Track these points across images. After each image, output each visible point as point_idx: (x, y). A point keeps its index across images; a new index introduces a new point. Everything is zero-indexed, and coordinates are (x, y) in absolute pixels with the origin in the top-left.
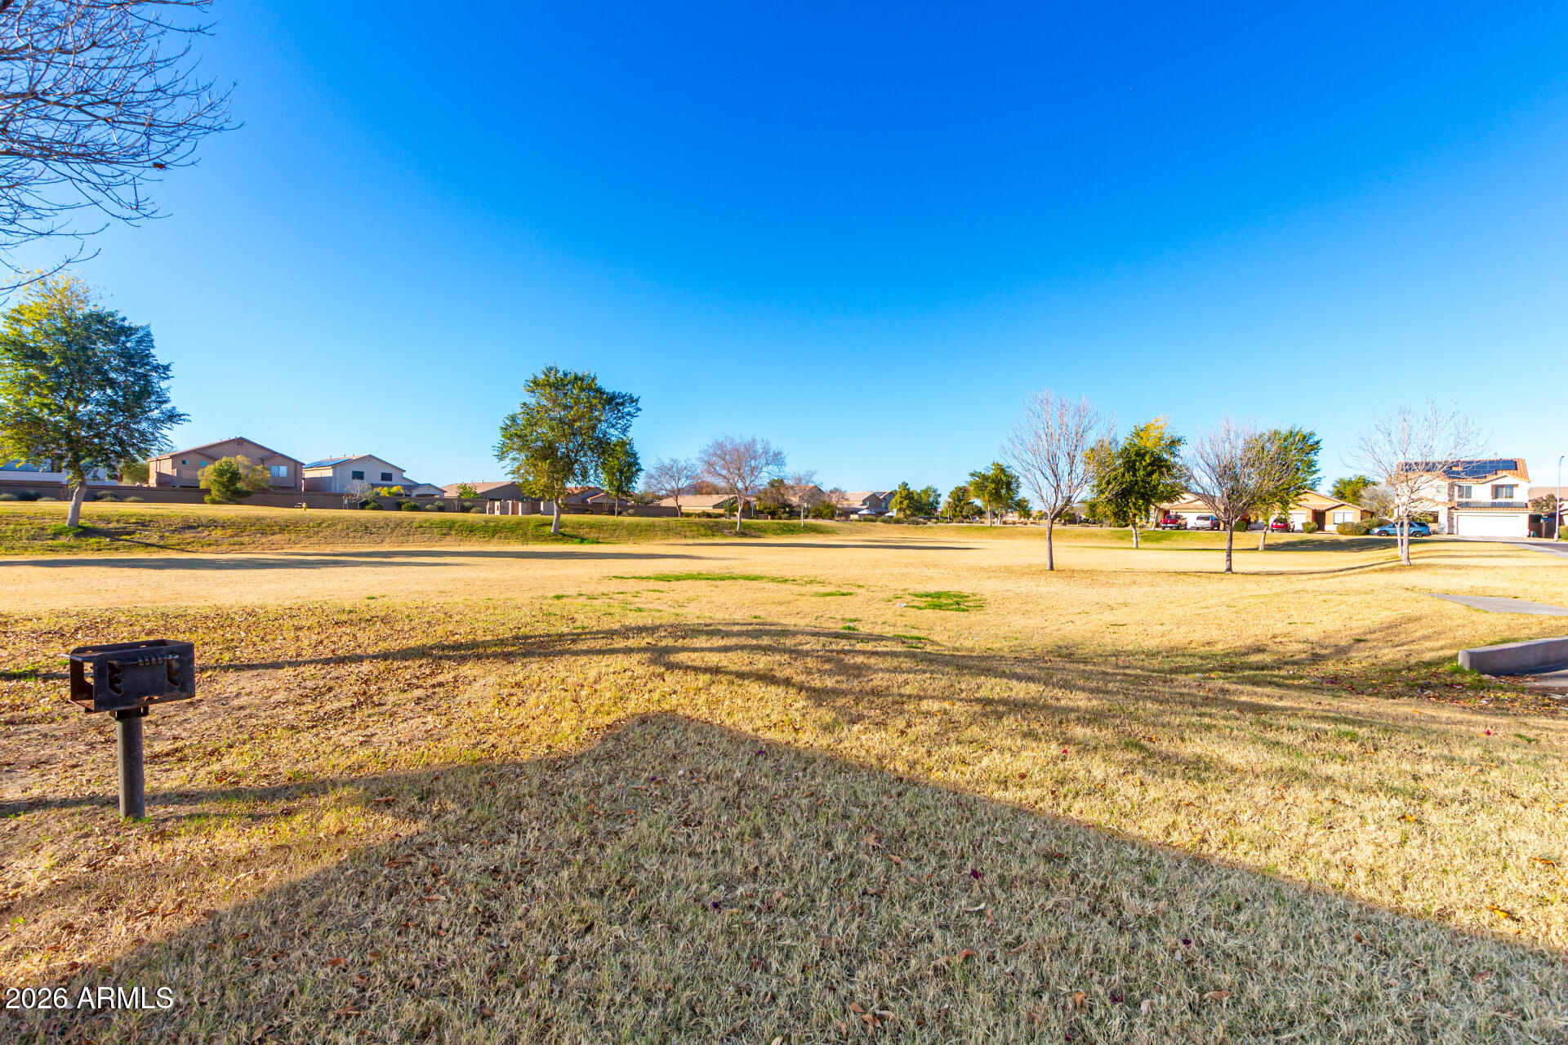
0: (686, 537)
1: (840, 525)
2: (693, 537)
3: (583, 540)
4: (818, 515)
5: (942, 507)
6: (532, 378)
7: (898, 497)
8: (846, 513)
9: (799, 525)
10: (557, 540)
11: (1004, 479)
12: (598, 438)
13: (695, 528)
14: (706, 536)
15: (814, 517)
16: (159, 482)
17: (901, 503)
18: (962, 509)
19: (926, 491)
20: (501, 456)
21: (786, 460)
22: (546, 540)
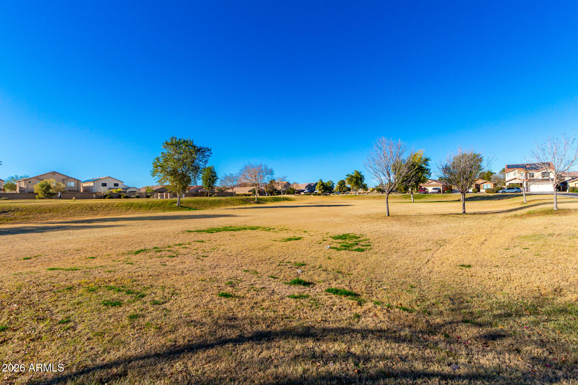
0: (234, 205)
1: (297, 197)
2: (237, 205)
3: (190, 209)
4: (289, 193)
5: (335, 188)
6: (165, 142)
7: (318, 185)
8: (299, 192)
9: (281, 198)
10: (178, 209)
11: (359, 177)
12: (195, 166)
13: (238, 201)
14: (243, 204)
15: (287, 194)
16: (20, 191)
17: (320, 187)
18: (343, 189)
19: (329, 182)
20: (153, 175)
21: (274, 173)
22: (174, 209)
